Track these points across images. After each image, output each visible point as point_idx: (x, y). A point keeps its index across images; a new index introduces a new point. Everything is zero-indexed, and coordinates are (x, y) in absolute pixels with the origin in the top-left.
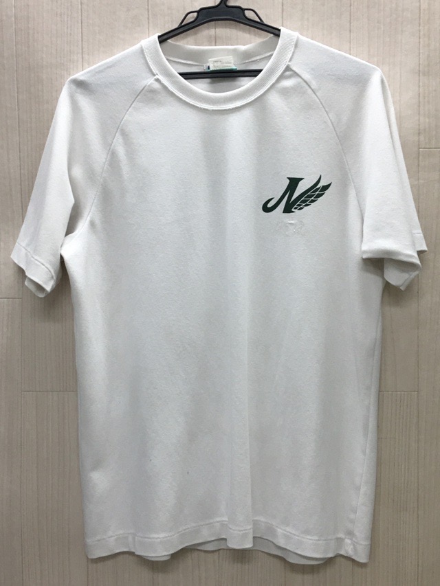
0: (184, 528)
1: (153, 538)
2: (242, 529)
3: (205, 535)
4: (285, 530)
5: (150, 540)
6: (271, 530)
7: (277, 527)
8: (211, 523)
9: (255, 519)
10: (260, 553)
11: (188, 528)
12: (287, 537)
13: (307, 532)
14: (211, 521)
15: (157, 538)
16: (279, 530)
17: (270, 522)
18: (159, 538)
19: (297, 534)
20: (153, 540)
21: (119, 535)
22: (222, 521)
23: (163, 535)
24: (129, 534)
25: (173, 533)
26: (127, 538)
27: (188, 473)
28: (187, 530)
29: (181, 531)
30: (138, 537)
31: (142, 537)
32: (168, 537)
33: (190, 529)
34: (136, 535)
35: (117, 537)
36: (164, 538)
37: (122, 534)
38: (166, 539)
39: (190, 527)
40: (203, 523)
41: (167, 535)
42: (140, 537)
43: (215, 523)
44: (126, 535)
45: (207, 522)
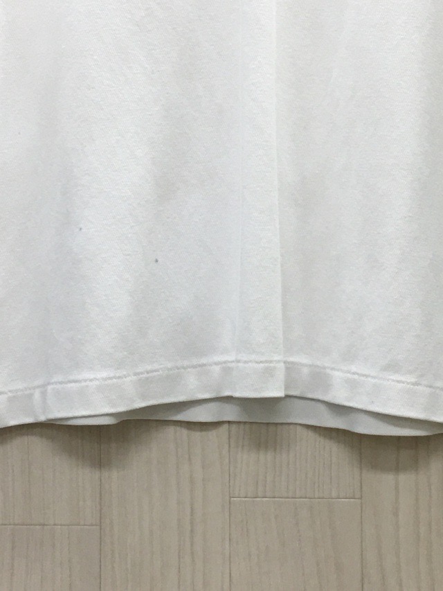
0: (149, 368)
1: (85, 381)
2: (263, 359)
3: (191, 388)
4: (349, 372)
5: (78, 385)
6: (320, 377)
7: (333, 369)
8: (205, 365)
9: (291, 359)
10: (299, 428)
11: (156, 371)
12: (353, 385)
13: (392, 367)
14: (203, 361)
15: (91, 380)
16: (336, 373)
17: (319, 363)
18: (96, 379)
19: (373, 374)
20: (83, 384)
21: (17, 391)
22: (225, 362)
23: (104, 374)
24: (34, 388)
25: (125, 373)
26: (30, 396)
27: (157, 261)
28: (155, 374)
29: (142, 373)
30: (52, 384)
31: (61, 383)
32: (115, 377)
33: (161, 372)
34: (49, 384)
35: (10, 394)
36: (105, 379)
37: (22, 390)
38: (109, 381)
39: (161, 369)
40: (186, 363)
41: (112, 375)
42: (56, 383)
43: (211, 365)
44: (28, 392)
45: (195, 361)
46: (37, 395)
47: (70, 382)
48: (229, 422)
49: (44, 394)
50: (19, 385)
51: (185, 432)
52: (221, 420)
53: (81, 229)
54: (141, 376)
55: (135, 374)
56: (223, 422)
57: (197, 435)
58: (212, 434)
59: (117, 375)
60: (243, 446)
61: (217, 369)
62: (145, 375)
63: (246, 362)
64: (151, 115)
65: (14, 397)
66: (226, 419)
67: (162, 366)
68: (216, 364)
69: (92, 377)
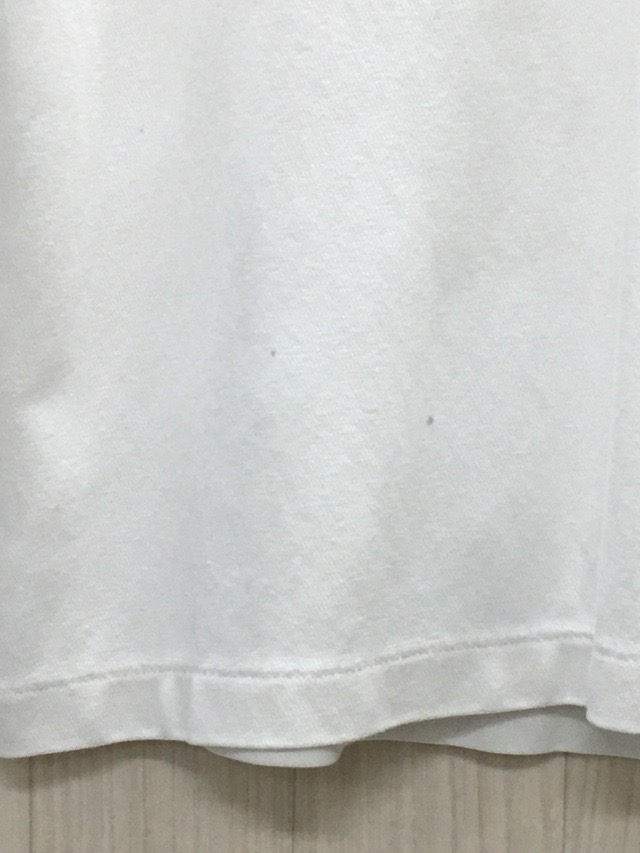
21: (125, 672)
22: (566, 635)
23: (316, 664)
24: (162, 669)
25: (358, 660)
26: (153, 685)
27: (431, 421)
28: (419, 658)
29: (393, 658)
30: (205, 672)
31: (222, 673)
32: (339, 670)
33: (431, 654)
34: (195, 669)
35: (113, 679)
36: (318, 674)
37: (136, 671)
38: (327, 679)
39: (432, 647)
40: (486, 635)
41: (331, 664)
42: (214, 671)
43: (533, 639)
44: (150, 675)
45: (503, 632)
46: (168, 685)
47: (242, 673)
48: (566, 754)
49: (183, 686)
50: (132, 661)
51: (472, 768)
52: (551, 751)
53: (273, 353)
54: (391, 663)
55: (381, 660)
56: (555, 754)
57: (497, 776)
58: (531, 776)
59: (344, 665)
60: (594, 803)
61: (548, 648)
62: (401, 661)
63: (622, 657)
64: (430, 109)
65: (120, 684)
66: (562, 748)
67: (433, 642)
68: (548, 637)
69: (289, 666)
